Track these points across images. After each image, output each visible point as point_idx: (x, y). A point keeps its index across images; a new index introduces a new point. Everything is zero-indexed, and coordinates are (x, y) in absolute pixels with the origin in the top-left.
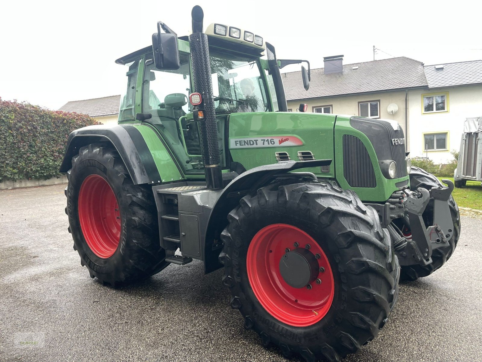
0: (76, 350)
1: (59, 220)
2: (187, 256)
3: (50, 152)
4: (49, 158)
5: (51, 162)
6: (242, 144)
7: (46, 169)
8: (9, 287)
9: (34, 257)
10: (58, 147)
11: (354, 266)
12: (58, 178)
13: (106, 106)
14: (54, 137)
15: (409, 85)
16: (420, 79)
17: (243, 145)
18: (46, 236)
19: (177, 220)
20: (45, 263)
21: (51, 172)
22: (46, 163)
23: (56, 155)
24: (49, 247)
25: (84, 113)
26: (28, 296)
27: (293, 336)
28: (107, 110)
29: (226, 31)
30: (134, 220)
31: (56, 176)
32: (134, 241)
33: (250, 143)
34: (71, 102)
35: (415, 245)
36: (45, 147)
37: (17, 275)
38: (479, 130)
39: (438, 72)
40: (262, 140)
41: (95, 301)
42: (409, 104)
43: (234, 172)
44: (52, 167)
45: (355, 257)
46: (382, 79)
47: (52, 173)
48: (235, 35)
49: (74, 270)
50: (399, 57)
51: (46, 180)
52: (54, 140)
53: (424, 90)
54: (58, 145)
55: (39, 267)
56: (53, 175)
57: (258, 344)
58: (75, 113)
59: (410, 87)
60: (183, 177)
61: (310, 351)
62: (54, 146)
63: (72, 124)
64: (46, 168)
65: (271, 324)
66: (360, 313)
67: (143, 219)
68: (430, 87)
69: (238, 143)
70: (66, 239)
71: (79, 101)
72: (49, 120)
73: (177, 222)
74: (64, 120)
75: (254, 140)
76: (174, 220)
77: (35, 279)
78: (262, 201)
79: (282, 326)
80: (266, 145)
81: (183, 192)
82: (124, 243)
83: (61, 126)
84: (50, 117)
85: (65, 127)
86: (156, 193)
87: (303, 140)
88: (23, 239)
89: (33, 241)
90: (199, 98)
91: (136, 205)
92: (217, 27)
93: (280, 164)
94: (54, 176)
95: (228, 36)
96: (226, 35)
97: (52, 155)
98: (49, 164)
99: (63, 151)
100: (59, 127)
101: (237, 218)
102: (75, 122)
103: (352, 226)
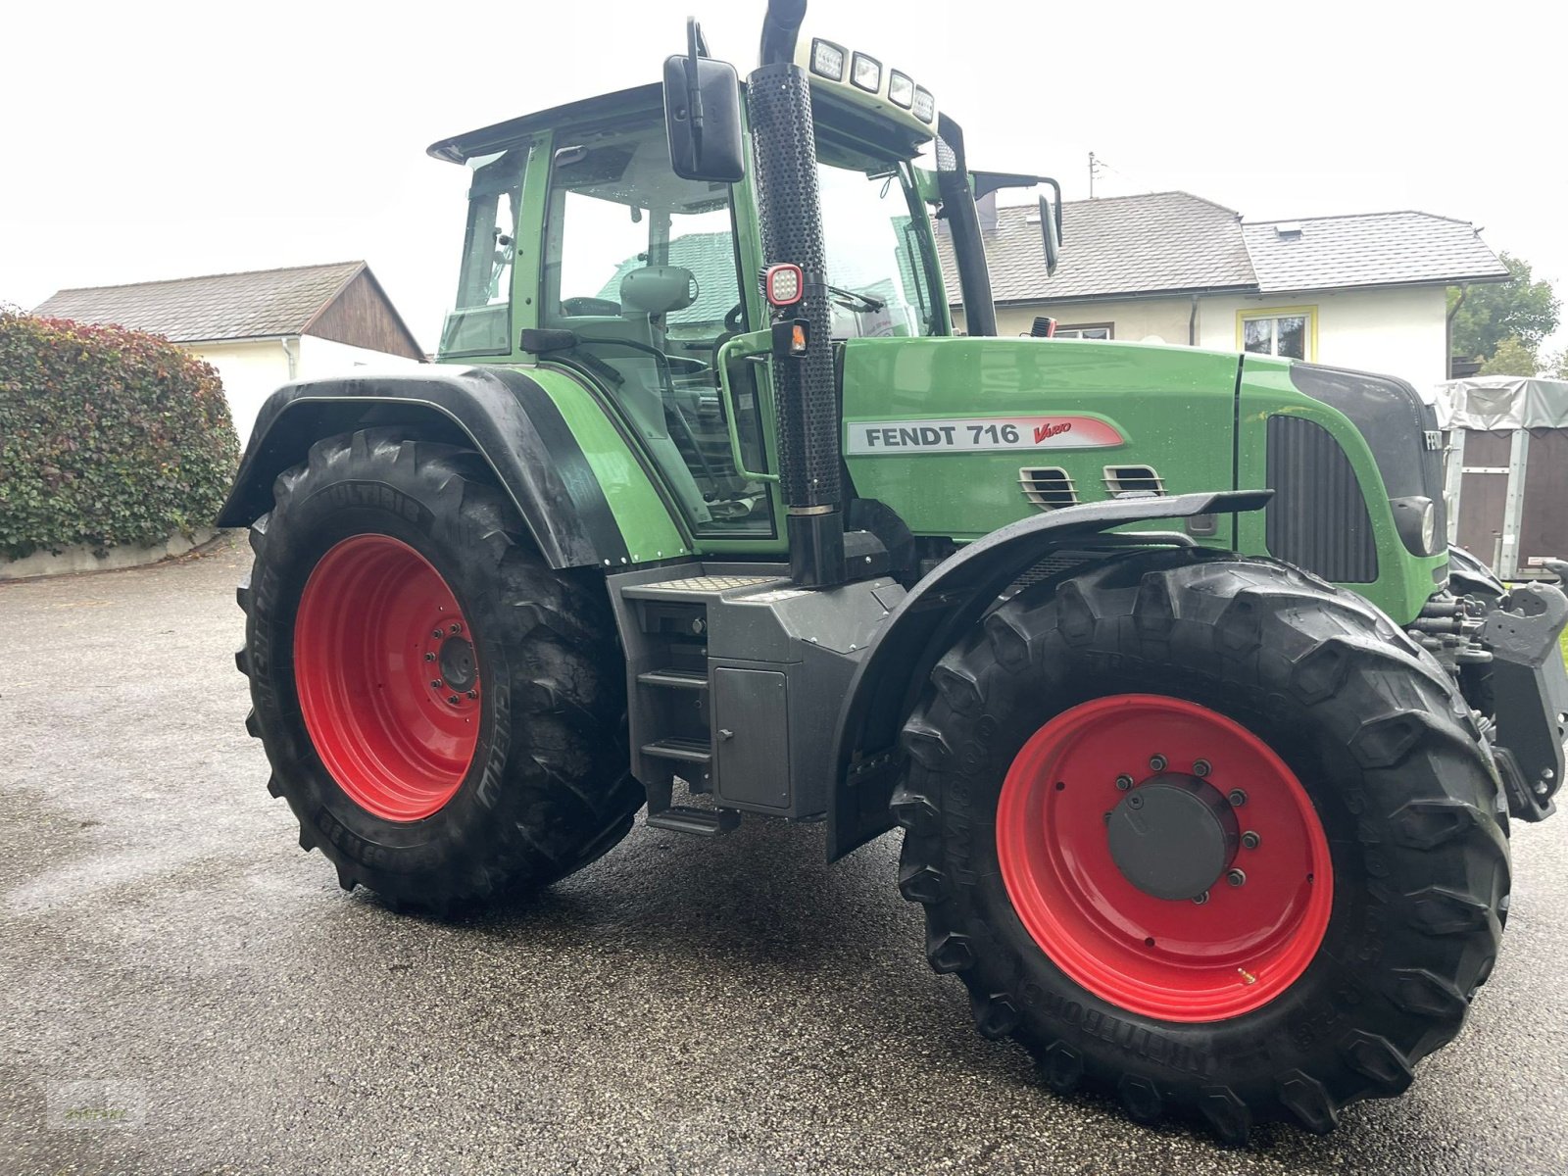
0: (412, 1130)
1: (123, 698)
2: (734, 807)
3: (32, 464)
4: (29, 484)
5: (33, 499)
6: (892, 440)
7: (16, 523)
8: (41, 929)
9: (84, 825)
10: (60, 446)
11: (1417, 824)
12: (55, 553)
13: (198, 309)
14: (44, 412)
15: (1201, 280)
16: (1233, 264)
17: (898, 444)
18: (97, 751)
19: (702, 687)
20: (138, 844)
21: (35, 533)
22: (18, 502)
23: (52, 475)
24: (125, 791)
25: (150, 330)
26: (135, 959)
27: (1174, 1052)
28: (201, 324)
29: (842, 65)
30: (545, 690)
31: (48, 547)
32: (537, 759)
33: (925, 437)
34: (68, 291)
35: (1509, 759)
36: (15, 443)
37: (50, 887)
38: (1454, 421)
39: (1286, 243)
40: (969, 428)
41: (395, 967)
42: (1199, 339)
43: (864, 531)
44: (37, 515)
45: (1421, 794)
46: (1118, 257)
47: (36, 536)
48: (867, 80)
49: (257, 866)
50: (1168, 191)
51: (16, 562)
52: (43, 421)
53: (1247, 298)
54: (60, 438)
55: (119, 857)
56: (40, 544)
57: (1026, 1083)
58: (120, 328)
59: (1206, 288)
60: (689, 547)
61: (1237, 1095)
62: (45, 443)
63: (109, 365)
64: (15, 517)
65: (1088, 1016)
66: (1429, 970)
67: (570, 686)
68: (1263, 288)
69: (878, 438)
70: (175, 762)
71: (97, 288)
72: (25, 350)
73: (702, 693)
74: (79, 351)
75: (941, 429)
76: (691, 686)
77: (126, 897)
78: (1076, 622)
79: (1127, 1021)
80: (986, 443)
81: (726, 596)
82: (496, 766)
83: (71, 371)
84: (31, 341)
85: (83, 376)
86: (621, 601)
87: (1122, 431)
88: (17, 762)
89: (53, 769)
90: (795, 282)
91: (550, 639)
92: (818, 51)
93: (1125, 503)
94: (44, 548)
95: (846, 82)
96: (840, 80)
97: (38, 473)
98: (27, 503)
99: (75, 461)
100: (62, 374)
101: (974, 680)
102: (119, 359)
103: (1402, 699)
